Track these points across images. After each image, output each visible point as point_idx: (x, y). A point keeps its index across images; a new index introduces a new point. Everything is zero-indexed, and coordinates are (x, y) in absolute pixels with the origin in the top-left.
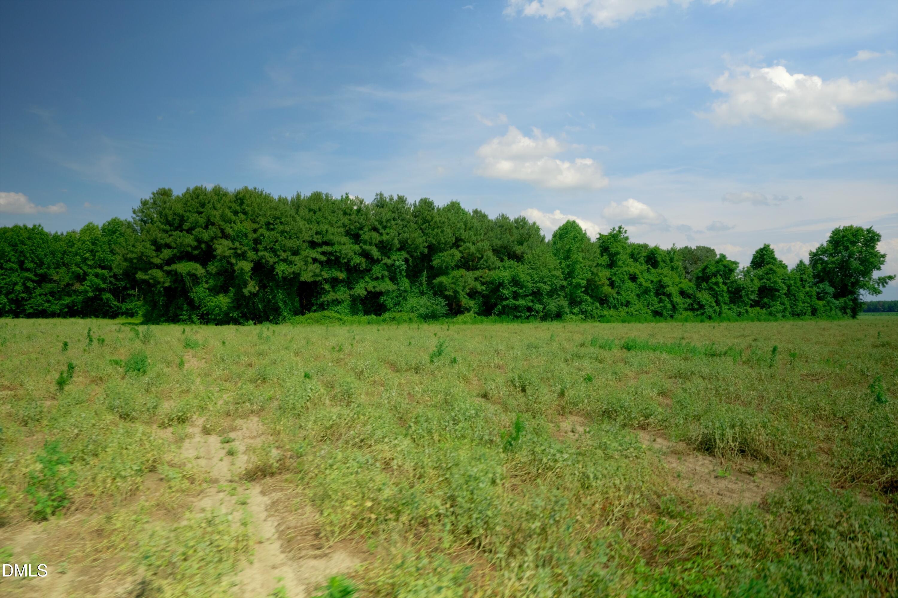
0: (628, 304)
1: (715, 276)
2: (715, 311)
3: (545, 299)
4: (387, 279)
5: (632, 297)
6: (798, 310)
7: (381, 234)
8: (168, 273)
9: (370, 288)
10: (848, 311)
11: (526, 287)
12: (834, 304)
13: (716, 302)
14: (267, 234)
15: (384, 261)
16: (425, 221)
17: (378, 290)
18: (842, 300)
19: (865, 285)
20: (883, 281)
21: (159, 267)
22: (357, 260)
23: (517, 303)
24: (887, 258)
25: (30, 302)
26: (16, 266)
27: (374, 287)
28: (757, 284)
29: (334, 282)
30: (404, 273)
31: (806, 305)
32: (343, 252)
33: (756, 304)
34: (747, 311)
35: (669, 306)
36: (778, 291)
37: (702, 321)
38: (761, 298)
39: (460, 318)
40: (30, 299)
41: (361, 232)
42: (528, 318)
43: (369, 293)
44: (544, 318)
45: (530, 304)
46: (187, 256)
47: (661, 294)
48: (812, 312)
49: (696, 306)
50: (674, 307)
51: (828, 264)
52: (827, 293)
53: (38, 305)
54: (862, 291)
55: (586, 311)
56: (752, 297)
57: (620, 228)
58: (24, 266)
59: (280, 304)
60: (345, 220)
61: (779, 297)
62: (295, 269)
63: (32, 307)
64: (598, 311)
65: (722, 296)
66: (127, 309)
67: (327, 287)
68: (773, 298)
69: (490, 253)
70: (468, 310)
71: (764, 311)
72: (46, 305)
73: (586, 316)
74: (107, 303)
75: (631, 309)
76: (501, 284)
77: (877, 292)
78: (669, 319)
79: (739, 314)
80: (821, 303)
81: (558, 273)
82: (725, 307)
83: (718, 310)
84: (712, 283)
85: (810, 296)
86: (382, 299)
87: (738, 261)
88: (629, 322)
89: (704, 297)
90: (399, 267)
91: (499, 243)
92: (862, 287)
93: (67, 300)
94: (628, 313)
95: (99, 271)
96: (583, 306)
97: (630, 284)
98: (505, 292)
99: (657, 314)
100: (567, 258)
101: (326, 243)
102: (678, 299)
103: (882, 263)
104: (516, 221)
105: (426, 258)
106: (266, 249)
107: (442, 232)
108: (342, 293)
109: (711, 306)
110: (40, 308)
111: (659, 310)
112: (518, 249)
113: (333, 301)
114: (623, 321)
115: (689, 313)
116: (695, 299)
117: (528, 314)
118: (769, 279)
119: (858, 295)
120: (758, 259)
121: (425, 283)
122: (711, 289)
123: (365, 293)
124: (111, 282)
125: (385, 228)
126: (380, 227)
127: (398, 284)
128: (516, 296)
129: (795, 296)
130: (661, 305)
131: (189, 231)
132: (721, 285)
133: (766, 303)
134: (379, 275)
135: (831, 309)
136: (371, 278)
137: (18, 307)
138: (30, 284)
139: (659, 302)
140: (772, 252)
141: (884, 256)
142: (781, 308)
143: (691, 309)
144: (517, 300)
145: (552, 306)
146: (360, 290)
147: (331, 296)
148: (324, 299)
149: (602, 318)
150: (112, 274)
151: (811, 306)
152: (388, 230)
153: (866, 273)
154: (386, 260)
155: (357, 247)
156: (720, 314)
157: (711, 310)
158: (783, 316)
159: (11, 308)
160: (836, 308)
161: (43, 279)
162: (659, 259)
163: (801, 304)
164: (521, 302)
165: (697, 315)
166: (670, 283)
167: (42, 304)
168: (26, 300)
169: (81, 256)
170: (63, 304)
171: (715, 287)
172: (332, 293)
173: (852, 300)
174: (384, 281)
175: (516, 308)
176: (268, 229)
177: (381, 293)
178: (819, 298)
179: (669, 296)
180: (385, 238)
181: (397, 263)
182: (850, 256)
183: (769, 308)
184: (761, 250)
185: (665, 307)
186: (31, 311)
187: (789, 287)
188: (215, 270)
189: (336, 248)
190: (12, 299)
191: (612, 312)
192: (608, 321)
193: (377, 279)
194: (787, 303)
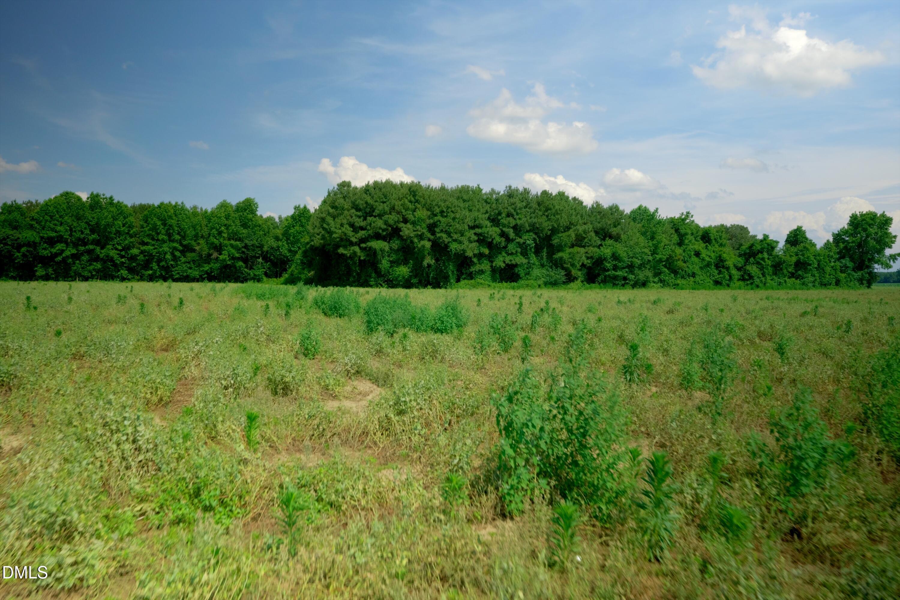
0: (694, 275)
1: (762, 253)
2: (761, 281)
3: (636, 271)
4: (519, 254)
5: (697, 270)
6: (825, 281)
7: (515, 219)
8: (365, 249)
9: (507, 262)
10: (865, 282)
11: (624, 262)
12: (853, 276)
13: (762, 274)
14: (443, 220)
15: (517, 241)
16: (547, 209)
17: (514, 262)
18: (860, 273)
19: (879, 261)
20: (894, 257)
21: (358, 244)
22: (499, 239)
24: (898, 239)
25: (176, 268)
26: (166, 238)
27: (511, 261)
28: (794, 259)
29: (481, 256)
30: (533, 250)
31: (832, 276)
32: (490, 233)
33: (792, 275)
34: (785, 281)
35: (727, 277)
36: (810, 265)
37: (752, 289)
38: (796, 271)
40: (177, 265)
41: (500, 217)
42: (623, 285)
43: (507, 265)
44: (634, 286)
45: (626, 275)
46: (377, 236)
47: (720, 267)
48: (836, 283)
49: (747, 277)
50: (730, 277)
51: (849, 243)
52: (847, 267)
53: (183, 271)
54: (876, 266)
55: (664, 281)
56: (790, 270)
57: (688, 213)
58: (172, 238)
59: (450, 273)
60: (487, 207)
61: (810, 270)
62: (463, 247)
63: (178, 273)
64: (673, 280)
65: (767, 269)
66: (255, 275)
67: (475, 260)
68: (806, 271)
69: (593, 234)
70: (577, 279)
71: (798, 281)
72: (189, 271)
74: (240, 269)
75: (697, 279)
76: (605, 259)
77: (888, 266)
78: (726, 287)
79: (780, 284)
80: (843, 275)
81: (647, 251)
82: (768, 278)
83: (764, 280)
84: (759, 258)
85: (835, 270)
86: (516, 270)
87: (778, 240)
88: (698, 289)
89: (753, 269)
90: (529, 245)
91: (599, 225)
92: (876, 262)
93: (206, 268)
94: (695, 282)
95: (232, 242)
96: (662, 276)
97: (695, 259)
98: (608, 265)
99: (717, 283)
100: (652, 238)
101: (477, 226)
102: (734, 272)
103: (893, 242)
104: (611, 208)
105: (548, 238)
106: (442, 231)
107: (561, 217)
108: (485, 266)
109: (758, 277)
110: (185, 274)
111: (719, 280)
112: (614, 231)
113: (479, 270)
114: (694, 289)
115: (741, 283)
116: (745, 271)
117: (623, 282)
118: (803, 255)
119: (874, 269)
120: (792, 239)
121: (545, 257)
122: (758, 263)
123: (504, 265)
124: (243, 252)
125: (517, 214)
126: (515, 213)
127: (528, 258)
129: (823, 270)
130: (721, 276)
131: (380, 216)
132: (766, 260)
133: (800, 275)
134: (514, 251)
135: (851, 281)
136: (506, 253)
137: (167, 274)
138: (178, 254)
139: (719, 274)
140: (804, 232)
141: (895, 237)
142: (812, 279)
143: (742, 279)
144: (616, 271)
145: (642, 275)
146: (500, 262)
147: (477, 268)
149: (676, 286)
150: (243, 245)
151: (836, 278)
152: (520, 216)
153: (880, 251)
154: (518, 240)
155: (497, 230)
156: (765, 284)
157: (758, 280)
158: (814, 286)
159: (161, 274)
160: (855, 279)
161: (187, 249)
162: (712, 238)
163: (828, 276)
164: (619, 273)
165: (747, 285)
166: (728, 258)
167: (186, 271)
168: (174, 267)
169: (217, 230)
170: (203, 270)
171: (762, 262)
172: (478, 265)
173: (868, 273)
174: (517, 256)
175: (615, 278)
176: (442, 216)
177: (516, 265)
178: (841, 272)
179: (728, 269)
180: (519, 222)
181: (528, 242)
182: (867, 236)
183: (802, 279)
184: (795, 231)
185: (724, 277)
186: (177, 276)
187: (819, 262)
188: (397, 247)
190: (163, 266)
191: (683, 282)
192: (682, 289)
194: (817, 275)
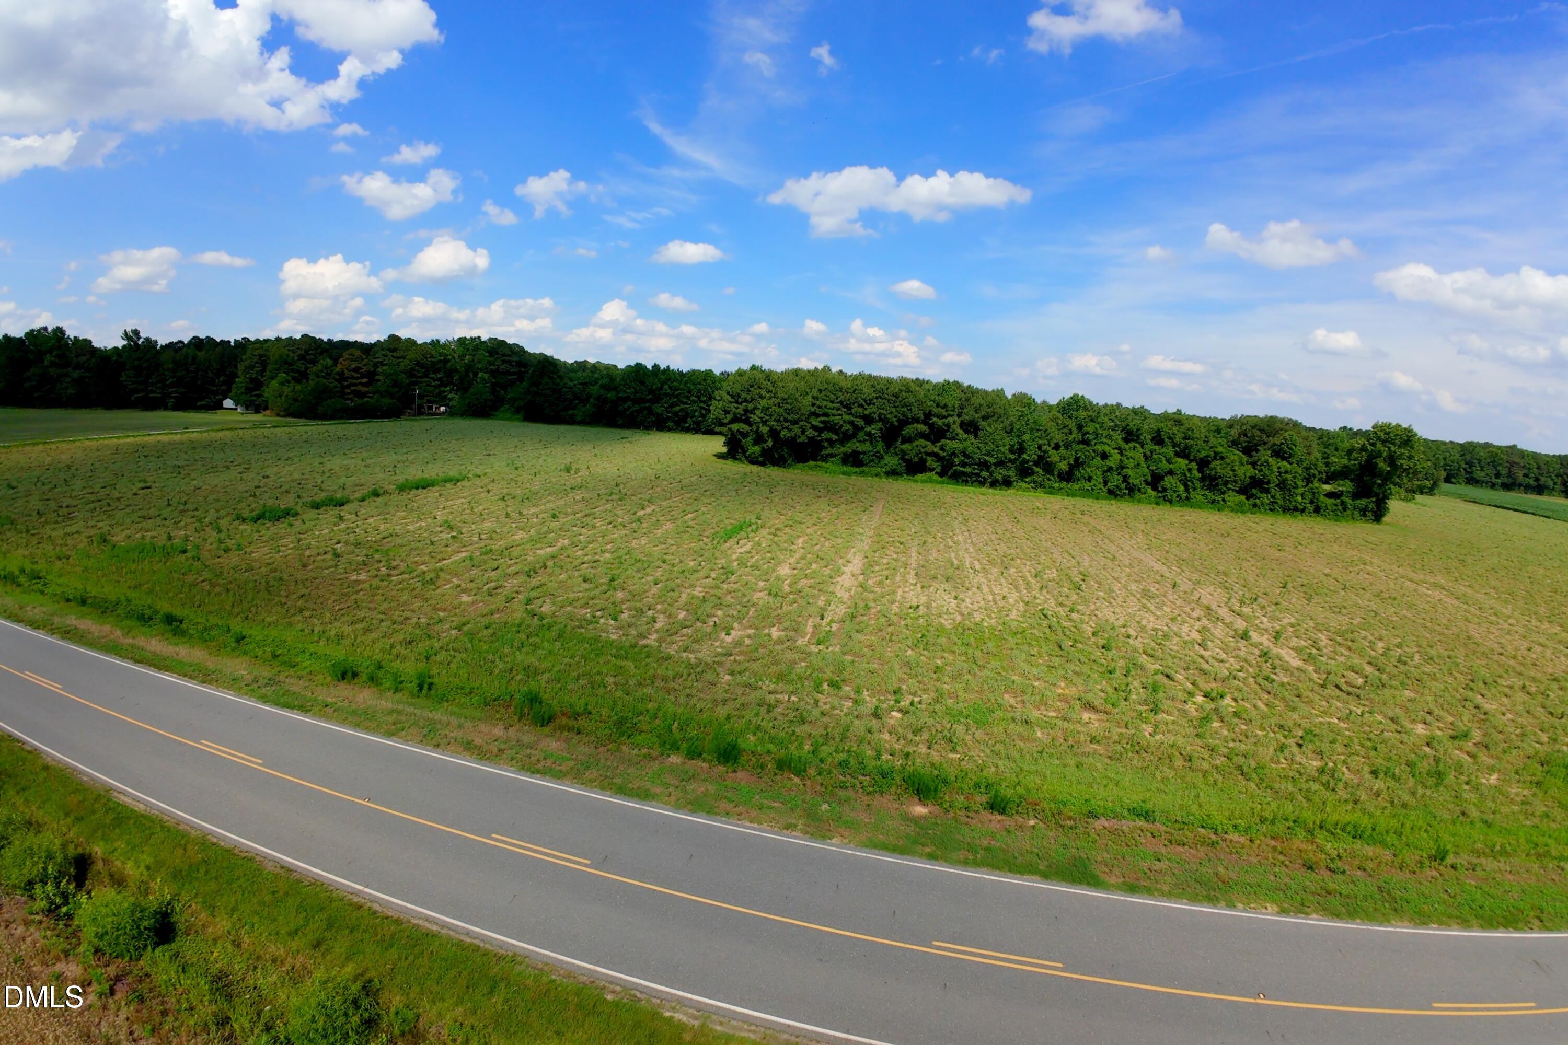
0: (1090, 479)
3: (992, 469)
4: (867, 443)
9: (855, 448)
11: (974, 458)
12: (1350, 504)
13: (1186, 487)
17: (860, 450)
18: (1362, 501)
22: (847, 427)
23: (965, 470)
27: (858, 448)
29: (831, 443)
30: (879, 439)
31: (1306, 501)
32: (837, 421)
33: (1243, 493)
39: (919, 477)
43: (854, 451)
45: (978, 472)
48: (1315, 509)
50: (1130, 487)
52: (1343, 492)
61: (1268, 489)
62: (795, 433)
64: (1050, 482)
67: (826, 444)
68: (1262, 490)
70: (932, 470)
71: (1250, 501)
73: (1038, 486)
76: (956, 453)
80: (1330, 501)
85: (1315, 493)
86: (862, 456)
90: (876, 434)
96: (1034, 477)
97: (1098, 461)
98: (958, 459)
101: (826, 415)
105: (897, 429)
108: (836, 450)
112: (981, 425)
113: (830, 454)
115: (1154, 494)
117: (975, 480)
123: (852, 451)
127: (873, 447)
128: (964, 465)
129: (1290, 492)
135: (1345, 509)
136: (856, 441)
145: (1000, 475)
146: (849, 447)
147: (829, 451)
148: (824, 452)
149: (1049, 489)
151: (1313, 502)
154: (867, 429)
158: (1272, 509)
160: (1355, 508)
163: (1299, 500)
164: (968, 469)
166: (1131, 465)
171: (1187, 473)
173: (1374, 502)
174: (864, 444)
175: (964, 474)
177: (862, 453)
178: (1330, 496)
179: (1125, 477)
181: (875, 431)
188: (753, 430)
189: (832, 418)
191: (1064, 484)
193: (860, 441)
194: (1280, 497)
